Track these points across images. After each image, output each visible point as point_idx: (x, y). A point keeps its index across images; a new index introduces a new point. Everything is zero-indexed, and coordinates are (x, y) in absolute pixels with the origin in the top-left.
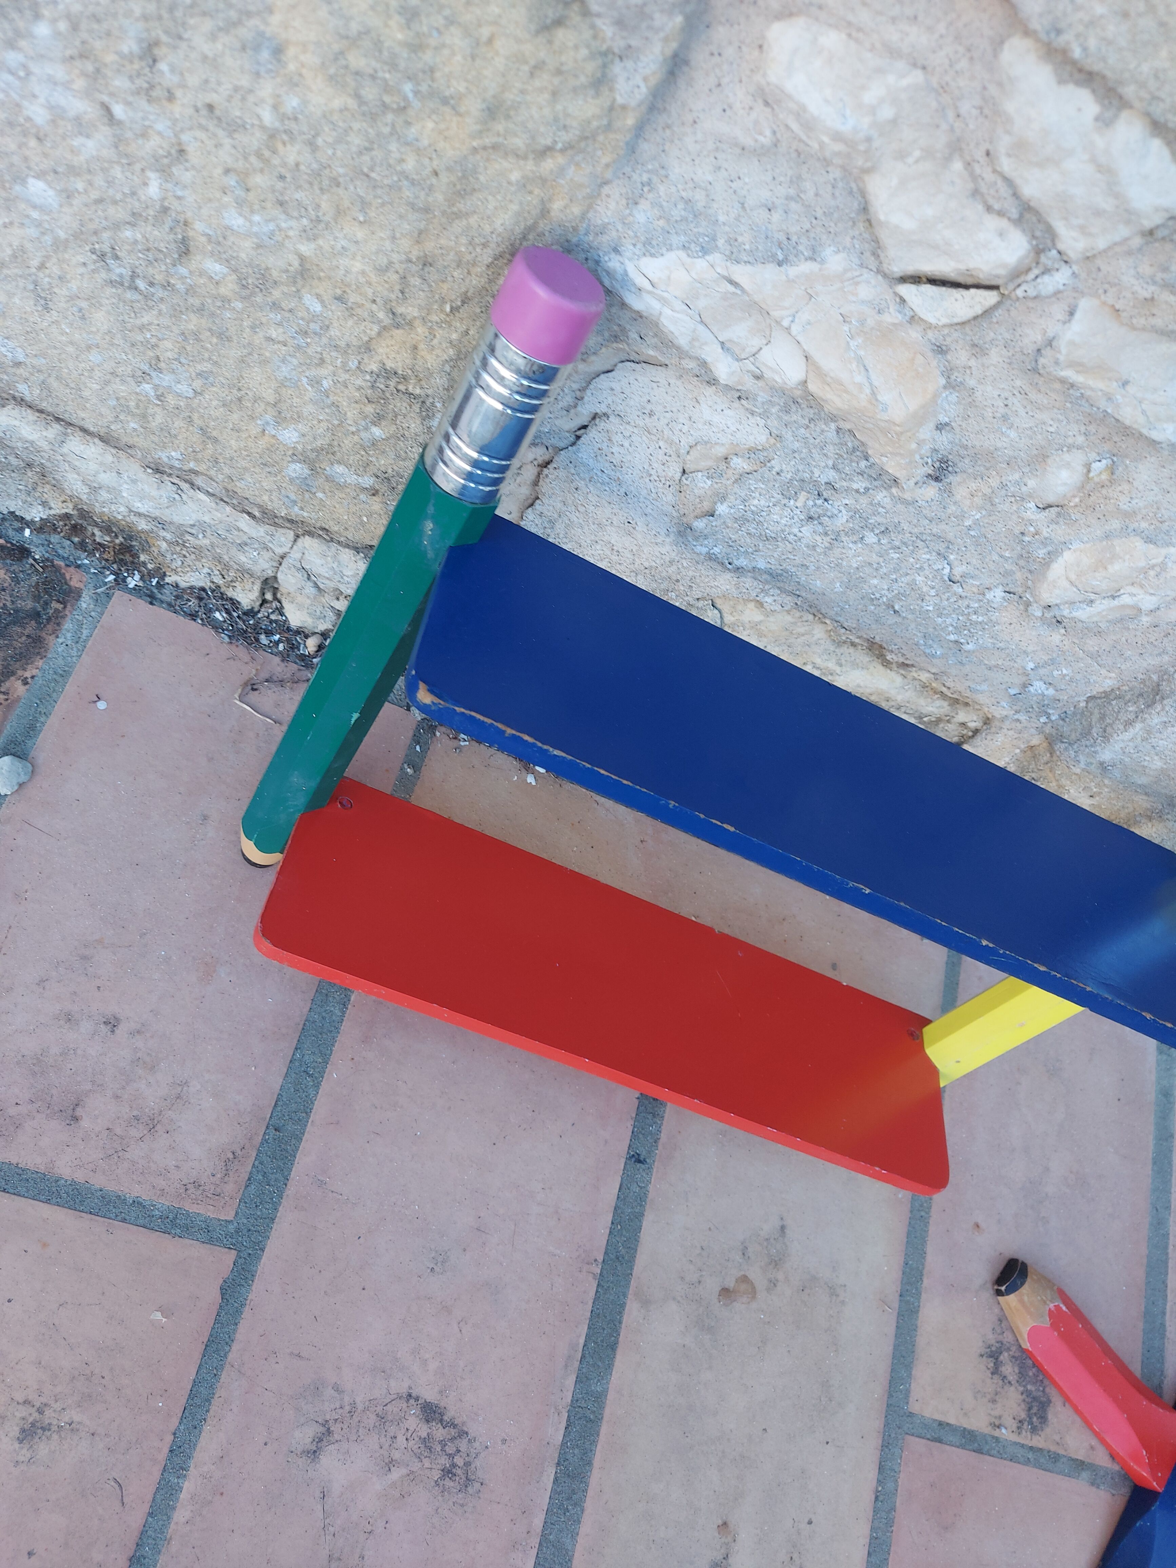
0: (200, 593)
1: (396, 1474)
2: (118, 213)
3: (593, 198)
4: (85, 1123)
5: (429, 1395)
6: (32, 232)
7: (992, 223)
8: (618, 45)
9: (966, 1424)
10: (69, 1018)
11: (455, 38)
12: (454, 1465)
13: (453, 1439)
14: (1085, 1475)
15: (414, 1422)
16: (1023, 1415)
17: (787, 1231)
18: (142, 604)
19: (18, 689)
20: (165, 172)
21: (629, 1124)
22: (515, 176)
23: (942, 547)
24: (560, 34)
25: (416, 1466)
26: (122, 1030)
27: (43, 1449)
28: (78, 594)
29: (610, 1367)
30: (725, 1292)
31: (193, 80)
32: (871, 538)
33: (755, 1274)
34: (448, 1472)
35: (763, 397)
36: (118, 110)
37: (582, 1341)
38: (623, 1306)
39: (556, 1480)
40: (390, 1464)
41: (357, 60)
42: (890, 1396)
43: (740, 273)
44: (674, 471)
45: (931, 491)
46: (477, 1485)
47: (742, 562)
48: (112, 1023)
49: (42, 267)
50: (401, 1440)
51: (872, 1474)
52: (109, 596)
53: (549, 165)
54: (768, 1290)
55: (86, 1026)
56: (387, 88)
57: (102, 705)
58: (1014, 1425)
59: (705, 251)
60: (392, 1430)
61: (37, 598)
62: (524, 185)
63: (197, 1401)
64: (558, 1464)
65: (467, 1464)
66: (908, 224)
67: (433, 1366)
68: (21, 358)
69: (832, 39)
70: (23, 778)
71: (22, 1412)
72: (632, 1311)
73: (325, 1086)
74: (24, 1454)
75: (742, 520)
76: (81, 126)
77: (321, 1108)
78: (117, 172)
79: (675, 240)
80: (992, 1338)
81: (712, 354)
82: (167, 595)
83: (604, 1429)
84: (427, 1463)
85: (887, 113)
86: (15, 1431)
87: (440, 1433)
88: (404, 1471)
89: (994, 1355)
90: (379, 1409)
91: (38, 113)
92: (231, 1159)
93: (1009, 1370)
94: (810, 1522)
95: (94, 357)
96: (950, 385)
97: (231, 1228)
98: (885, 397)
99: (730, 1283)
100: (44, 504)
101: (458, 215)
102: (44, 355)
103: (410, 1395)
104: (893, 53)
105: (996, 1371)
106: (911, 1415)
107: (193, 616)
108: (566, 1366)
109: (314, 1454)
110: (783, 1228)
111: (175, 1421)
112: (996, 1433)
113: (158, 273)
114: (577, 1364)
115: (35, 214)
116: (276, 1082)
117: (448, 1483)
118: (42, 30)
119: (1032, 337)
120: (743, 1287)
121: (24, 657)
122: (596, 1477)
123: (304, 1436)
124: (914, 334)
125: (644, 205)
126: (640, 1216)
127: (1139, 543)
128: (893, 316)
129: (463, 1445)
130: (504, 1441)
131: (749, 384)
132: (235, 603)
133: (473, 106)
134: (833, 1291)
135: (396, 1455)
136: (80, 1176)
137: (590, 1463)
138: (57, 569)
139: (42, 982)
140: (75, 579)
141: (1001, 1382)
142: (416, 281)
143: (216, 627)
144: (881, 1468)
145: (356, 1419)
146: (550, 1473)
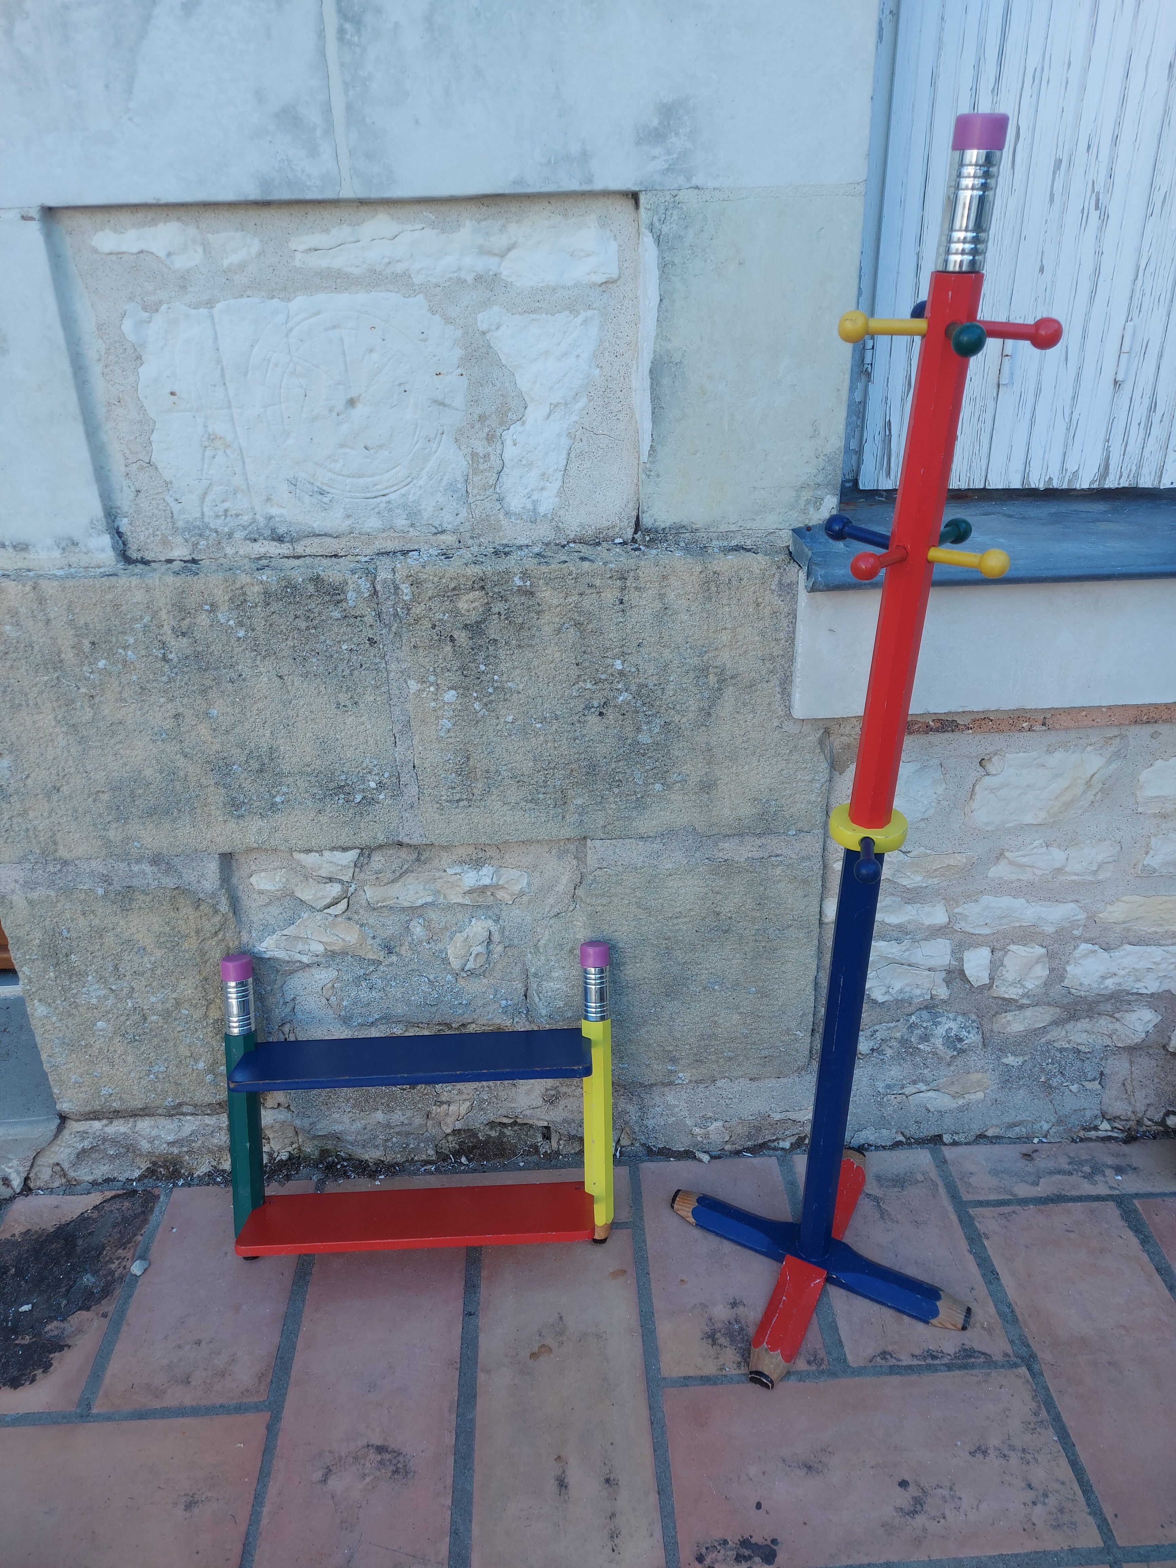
0: (209, 1175)
1: (368, 1479)
2: (123, 1018)
3: (239, 938)
4: (193, 1383)
5: (379, 1442)
6: (102, 1040)
7: (328, 885)
8: (214, 902)
9: (701, 1373)
10: (179, 1347)
11: (180, 922)
12: (398, 1468)
13: (395, 1458)
14: (792, 1378)
15: (373, 1456)
16: (739, 1360)
17: (564, 1318)
18: (186, 1189)
19: (139, 1238)
20: (131, 997)
21: (462, 1301)
22: (214, 943)
23: (417, 973)
24: (201, 908)
25: (378, 1473)
26: (203, 1344)
27: (196, 1511)
28: (158, 1197)
29: (475, 1405)
30: (534, 1355)
31: (128, 968)
32: (394, 984)
33: (549, 1342)
34: (396, 1472)
35: (324, 960)
36: (113, 987)
37: (456, 1398)
38: (476, 1378)
39: (455, 1461)
40: (364, 1476)
41: (162, 940)
42: (647, 1373)
43: (285, 932)
44: (324, 1001)
45: (394, 958)
46: (412, 1474)
47: (371, 1020)
48: (198, 1343)
49: (108, 1051)
50: (368, 1464)
51: (645, 1412)
52: (171, 1192)
53: (220, 936)
54: (559, 1347)
55: (187, 1347)
56: (172, 942)
57: (174, 1230)
58: (735, 1366)
59: (274, 933)
60: (362, 1461)
61: (142, 1206)
62: (218, 944)
63: (264, 1475)
64: (455, 1454)
65: (405, 1466)
66: (311, 897)
67: (378, 1430)
68: (110, 1091)
69: (263, 874)
70: (146, 1266)
71: (185, 1499)
72: (481, 1377)
73: (300, 1335)
74: (188, 1515)
75: (355, 1004)
76: (106, 998)
77: (300, 1343)
78: (119, 1005)
79: (266, 935)
80: (707, 1329)
81: (298, 957)
82: (196, 1181)
83: (477, 1433)
84: (383, 1471)
85: (284, 880)
86: (183, 1507)
87: (387, 1456)
88: (371, 1477)
89: (711, 1337)
90: (354, 1455)
91: (94, 1001)
92: (261, 1377)
93: (722, 1340)
94: (612, 1444)
95: (133, 1075)
96: (362, 926)
97: (267, 1403)
98: (347, 939)
99: (535, 1349)
100: (139, 1168)
101: (206, 962)
102: (117, 1086)
103: (368, 1445)
104: (275, 869)
105: (714, 1343)
106: (664, 1379)
107: (208, 1184)
108: (450, 1411)
109: (324, 1481)
110: (561, 1318)
111: (255, 1485)
112: (724, 1372)
113: (140, 1031)
114: (455, 1409)
115: (101, 1033)
116: (277, 1340)
117: (396, 1476)
118: (90, 978)
119: (364, 902)
120: (543, 1350)
121: (140, 1228)
122: (477, 1454)
123: (318, 1475)
124: (340, 919)
125: (253, 931)
126: (477, 1337)
127: (458, 934)
128: (330, 919)
129: (401, 1459)
130: (422, 1451)
131: (315, 959)
132: (224, 1171)
133: (193, 934)
134: (598, 1336)
135: (367, 1471)
136: (194, 1403)
137: (473, 1450)
138: (149, 1192)
139: (166, 1337)
140: (156, 1192)
141: (719, 1348)
142: (207, 986)
143: (219, 1184)
144: (650, 1408)
145: (343, 1462)
146: (451, 1460)
